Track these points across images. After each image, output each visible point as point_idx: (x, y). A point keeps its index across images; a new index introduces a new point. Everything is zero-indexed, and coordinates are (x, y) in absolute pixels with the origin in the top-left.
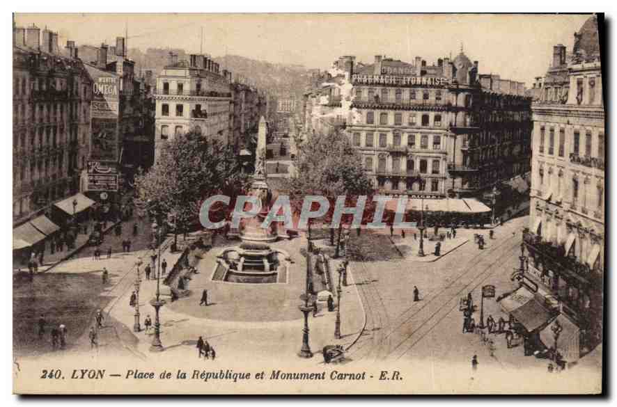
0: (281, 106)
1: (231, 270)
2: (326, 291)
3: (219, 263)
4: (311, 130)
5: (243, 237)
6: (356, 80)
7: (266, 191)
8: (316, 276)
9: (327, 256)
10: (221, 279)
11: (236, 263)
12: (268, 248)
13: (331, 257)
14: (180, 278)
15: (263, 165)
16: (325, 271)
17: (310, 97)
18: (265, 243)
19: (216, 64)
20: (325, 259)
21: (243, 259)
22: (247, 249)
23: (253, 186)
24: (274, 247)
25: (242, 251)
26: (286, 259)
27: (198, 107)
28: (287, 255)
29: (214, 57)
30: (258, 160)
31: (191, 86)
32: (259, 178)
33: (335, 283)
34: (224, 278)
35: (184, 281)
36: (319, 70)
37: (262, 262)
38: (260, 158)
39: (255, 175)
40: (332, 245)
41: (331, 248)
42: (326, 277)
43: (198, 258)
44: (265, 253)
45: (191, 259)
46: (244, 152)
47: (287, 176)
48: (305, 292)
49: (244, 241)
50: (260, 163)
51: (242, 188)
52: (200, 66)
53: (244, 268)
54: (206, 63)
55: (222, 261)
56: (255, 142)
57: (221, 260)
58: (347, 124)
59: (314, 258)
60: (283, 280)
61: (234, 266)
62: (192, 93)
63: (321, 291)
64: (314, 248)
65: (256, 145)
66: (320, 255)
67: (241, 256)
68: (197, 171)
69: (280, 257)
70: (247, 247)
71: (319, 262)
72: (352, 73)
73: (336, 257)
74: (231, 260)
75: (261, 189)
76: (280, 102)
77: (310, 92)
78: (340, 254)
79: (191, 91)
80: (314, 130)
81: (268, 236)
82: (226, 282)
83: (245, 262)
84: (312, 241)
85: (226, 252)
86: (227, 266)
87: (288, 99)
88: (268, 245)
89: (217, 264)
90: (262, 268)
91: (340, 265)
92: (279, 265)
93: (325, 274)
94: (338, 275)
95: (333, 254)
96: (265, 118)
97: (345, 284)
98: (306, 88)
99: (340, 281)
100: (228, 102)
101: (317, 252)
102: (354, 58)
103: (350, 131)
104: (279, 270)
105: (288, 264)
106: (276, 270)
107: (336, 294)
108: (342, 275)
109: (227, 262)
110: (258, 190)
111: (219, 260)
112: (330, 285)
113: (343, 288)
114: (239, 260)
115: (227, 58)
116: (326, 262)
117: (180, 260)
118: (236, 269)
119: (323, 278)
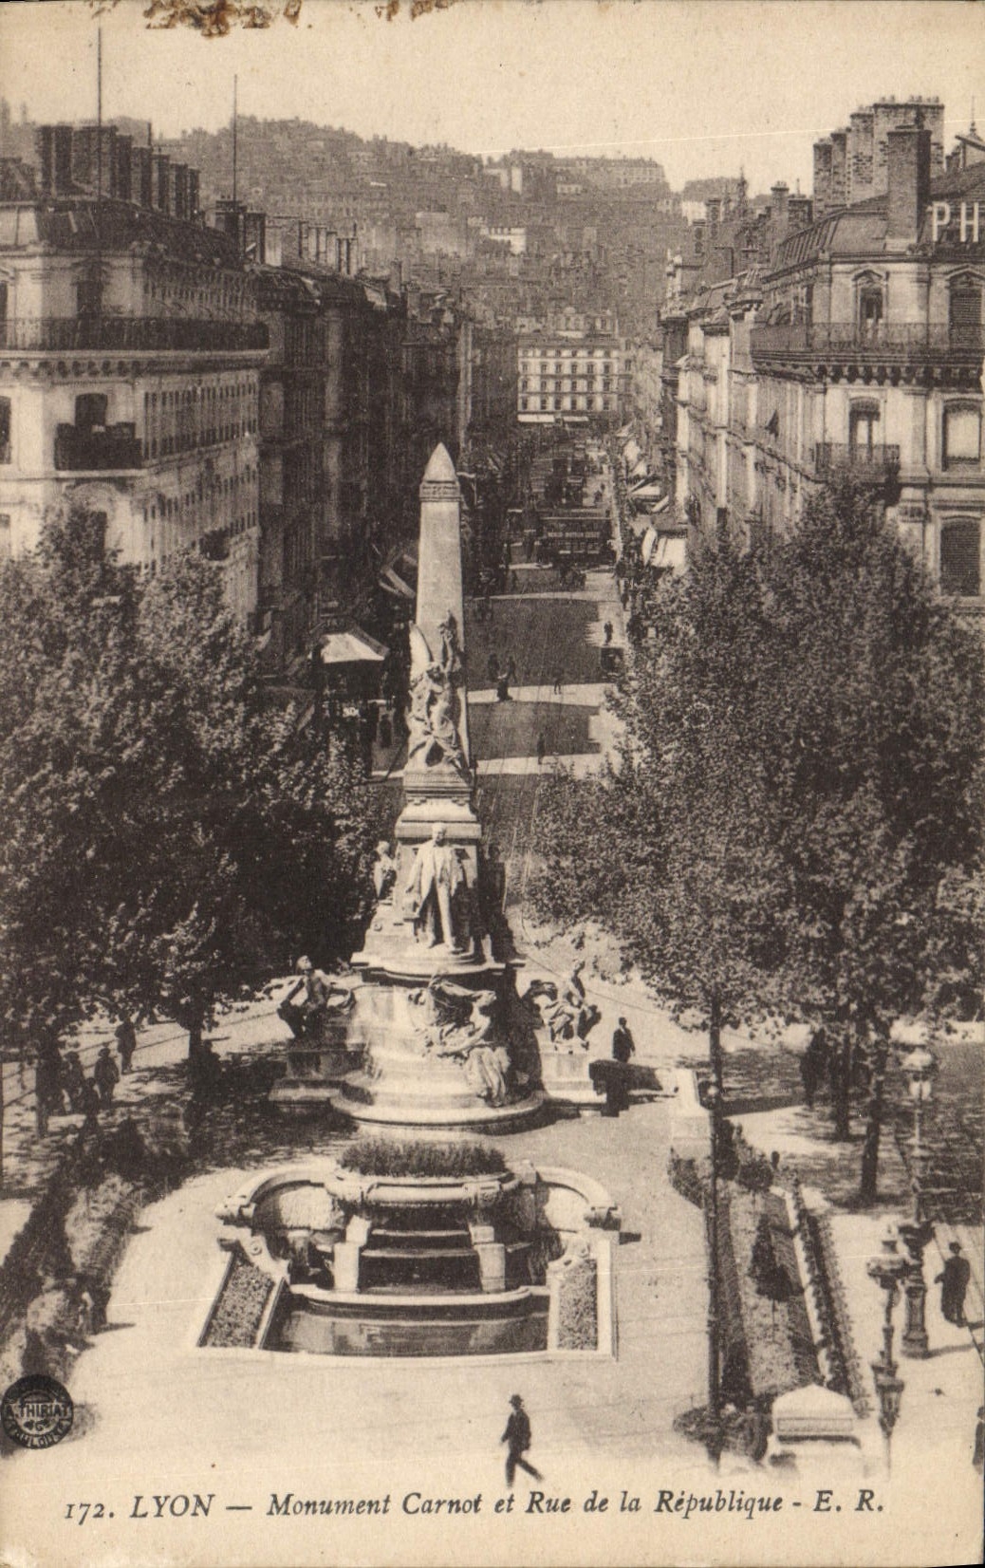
0: (534, 384)
1: (297, 1289)
2: (814, 1388)
3: (236, 1250)
4: (711, 519)
5: (356, 1110)
6: (950, 233)
7: (471, 850)
8: (759, 1311)
9: (814, 1198)
10: (251, 1341)
11: (323, 1248)
12: (490, 1164)
13: (837, 1203)
14: (33, 1336)
15: (452, 714)
16: (805, 1278)
17: (696, 336)
18: (472, 1138)
19: (181, 169)
20: (804, 1214)
21: (359, 1229)
22: (381, 1171)
23: (401, 828)
24: (524, 1155)
25: (354, 1185)
26: (594, 1222)
27: (90, 408)
28: (601, 1199)
29: (173, 135)
30: (422, 687)
31: (49, 298)
32: (433, 782)
33: (866, 1341)
34: (261, 1334)
35: (53, 1352)
36: (742, 184)
37: (465, 1242)
38: (436, 677)
39: (409, 767)
40: (841, 1135)
41: (834, 1151)
42: (813, 1314)
43: (121, 1226)
44: (477, 1187)
45: (82, 1234)
46: (346, 648)
47: (583, 766)
48: (703, 1399)
49: (364, 1127)
50: (432, 701)
51: (342, 843)
52: (98, 185)
53: (371, 1274)
54: (126, 169)
55: (253, 1243)
56: (402, 586)
57: (243, 1235)
58: (905, 474)
59: (744, 1212)
60: (583, 1335)
61: (313, 1266)
62: (58, 334)
63: (790, 1388)
64: (743, 1158)
65: (407, 608)
66: (776, 1190)
67: (348, 1209)
68: (93, 765)
69: (563, 1211)
70: (375, 1161)
71: (770, 1228)
72: (925, 195)
73: (865, 1200)
74: (297, 1237)
75: (441, 843)
76: (532, 364)
77: (695, 305)
78: (886, 1183)
79: (50, 324)
80: (722, 513)
81: (489, 1099)
82: (279, 1356)
83: (373, 1242)
84: (735, 1120)
85: (266, 1195)
86: (278, 1270)
87: (574, 346)
88: (488, 1143)
89: (221, 1260)
90: (465, 1274)
91: (891, 1246)
92: (557, 1255)
93: (809, 1298)
94: (883, 1295)
95: (849, 1186)
96: (454, 452)
97: (920, 1346)
98: (676, 284)
99: (888, 1333)
100: (253, 376)
101: (759, 1175)
102: (937, 109)
103: (922, 516)
104: (557, 1283)
105: (603, 1245)
106: (541, 1281)
107: (875, 1401)
108: (903, 1298)
109: (279, 1245)
110: (426, 850)
111: (233, 1233)
112: (832, 1357)
113: (908, 1369)
114: (339, 1234)
115: (241, 135)
116: (813, 1227)
117: (21, 1243)
118: (326, 1281)
119: (800, 1320)
